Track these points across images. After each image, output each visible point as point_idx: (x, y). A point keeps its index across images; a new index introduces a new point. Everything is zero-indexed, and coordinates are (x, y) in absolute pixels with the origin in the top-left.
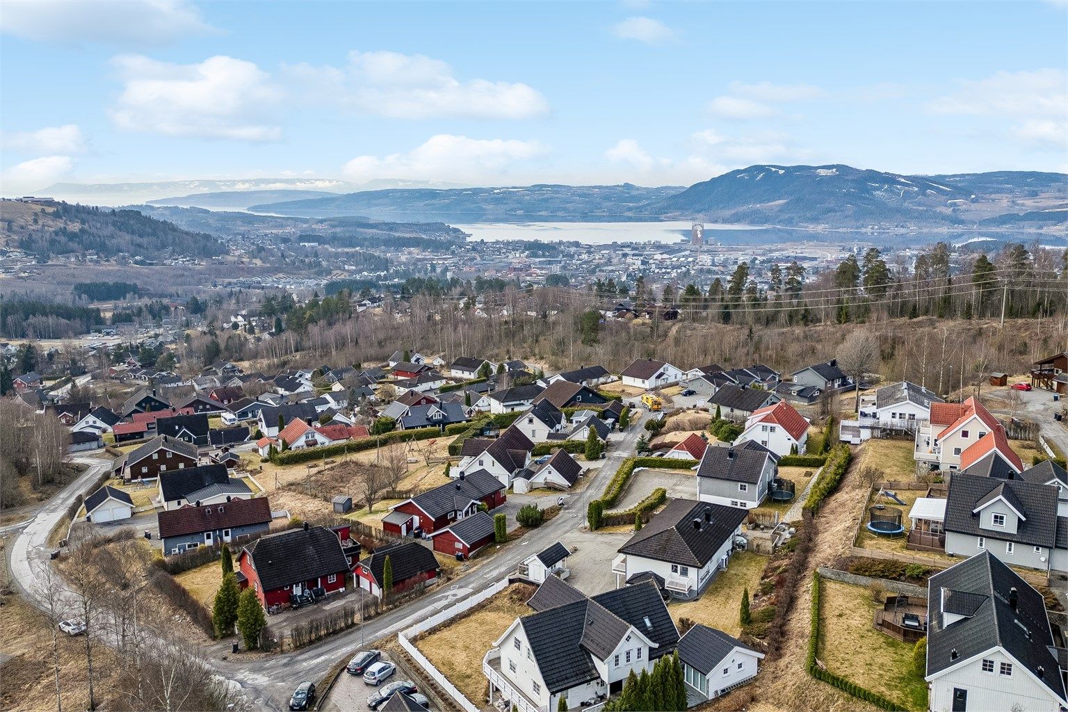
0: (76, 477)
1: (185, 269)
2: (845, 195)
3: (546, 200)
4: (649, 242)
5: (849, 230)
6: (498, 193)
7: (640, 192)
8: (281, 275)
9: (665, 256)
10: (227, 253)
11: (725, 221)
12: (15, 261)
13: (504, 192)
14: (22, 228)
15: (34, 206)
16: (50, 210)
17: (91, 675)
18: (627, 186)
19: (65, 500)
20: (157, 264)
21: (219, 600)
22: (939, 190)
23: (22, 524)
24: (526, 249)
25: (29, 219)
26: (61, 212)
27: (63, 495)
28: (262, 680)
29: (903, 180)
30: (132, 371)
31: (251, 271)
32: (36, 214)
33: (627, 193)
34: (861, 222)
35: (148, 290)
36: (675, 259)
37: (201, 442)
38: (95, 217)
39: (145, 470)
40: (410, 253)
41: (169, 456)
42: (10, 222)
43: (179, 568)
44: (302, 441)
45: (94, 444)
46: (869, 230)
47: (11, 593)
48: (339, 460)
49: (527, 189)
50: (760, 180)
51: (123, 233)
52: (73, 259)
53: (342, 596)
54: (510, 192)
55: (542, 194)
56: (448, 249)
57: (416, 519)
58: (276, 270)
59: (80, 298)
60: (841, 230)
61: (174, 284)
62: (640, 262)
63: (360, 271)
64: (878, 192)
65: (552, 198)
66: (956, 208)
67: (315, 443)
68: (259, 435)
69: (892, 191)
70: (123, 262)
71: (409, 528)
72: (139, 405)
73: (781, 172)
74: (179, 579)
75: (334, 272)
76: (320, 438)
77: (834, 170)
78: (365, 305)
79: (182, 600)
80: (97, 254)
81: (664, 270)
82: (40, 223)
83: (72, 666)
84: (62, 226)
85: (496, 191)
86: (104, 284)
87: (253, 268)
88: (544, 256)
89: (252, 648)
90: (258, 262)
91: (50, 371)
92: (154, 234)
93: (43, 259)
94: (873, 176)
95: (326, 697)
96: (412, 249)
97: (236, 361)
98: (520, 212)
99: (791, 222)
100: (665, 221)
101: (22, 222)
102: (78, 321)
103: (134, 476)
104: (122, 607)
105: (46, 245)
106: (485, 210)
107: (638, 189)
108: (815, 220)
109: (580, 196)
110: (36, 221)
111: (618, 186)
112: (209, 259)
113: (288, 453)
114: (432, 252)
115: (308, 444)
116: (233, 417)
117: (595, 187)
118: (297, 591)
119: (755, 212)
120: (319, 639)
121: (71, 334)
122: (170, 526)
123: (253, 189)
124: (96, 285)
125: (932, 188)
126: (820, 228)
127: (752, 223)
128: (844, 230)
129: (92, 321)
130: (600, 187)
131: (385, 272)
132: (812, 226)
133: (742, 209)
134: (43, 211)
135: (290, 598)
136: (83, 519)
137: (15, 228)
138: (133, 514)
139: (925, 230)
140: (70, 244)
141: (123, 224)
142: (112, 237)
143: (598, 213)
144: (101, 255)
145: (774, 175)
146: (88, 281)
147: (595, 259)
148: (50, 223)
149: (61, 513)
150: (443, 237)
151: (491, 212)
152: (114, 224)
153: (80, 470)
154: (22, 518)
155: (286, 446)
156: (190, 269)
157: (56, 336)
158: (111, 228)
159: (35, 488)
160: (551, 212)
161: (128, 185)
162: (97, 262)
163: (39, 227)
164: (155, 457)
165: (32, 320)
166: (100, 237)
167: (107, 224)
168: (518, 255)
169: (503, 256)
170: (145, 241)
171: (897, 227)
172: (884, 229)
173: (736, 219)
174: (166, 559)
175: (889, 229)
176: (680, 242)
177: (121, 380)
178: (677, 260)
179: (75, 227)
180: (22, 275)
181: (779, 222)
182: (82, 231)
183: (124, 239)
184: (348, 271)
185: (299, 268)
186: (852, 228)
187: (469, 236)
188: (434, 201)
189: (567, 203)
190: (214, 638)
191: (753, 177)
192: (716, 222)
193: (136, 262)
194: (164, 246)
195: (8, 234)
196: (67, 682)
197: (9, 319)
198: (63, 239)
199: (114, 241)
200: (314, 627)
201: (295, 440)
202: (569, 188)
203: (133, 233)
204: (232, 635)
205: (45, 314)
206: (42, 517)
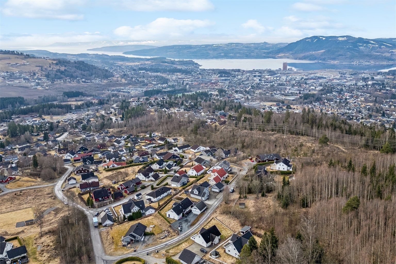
0: (66, 172)
1: (98, 84)
2: (348, 49)
3: (233, 49)
4: (267, 69)
5: (347, 63)
6: (215, 47)
7: (269, 46)
8: (131, 86)
9: (270, 77)
10: (113, 76)
11: (300, 59)
12: (44, 83)
13: (217, 46)
14: (46, 69)
15: (49, 61)
16: (55, 62)
17: (69, 210)
18: (265, 43)
19: (64, 178)
20: (89, 82)
21: (87, 200)
22: (386, 46)
23: (56, 183)
24: (219, 73)
25: (48, 66)
26: (58, 63)
27: (63, 176)
28: (92, 212)
29: (372, 42)
30: (80, 131)
31: (121, 85)
32: (50, 64)
33: (264, 46)
34: (352, 60)
35: (86, 93)
36: (272, 78)
37: (92, 163)
38: (69, 64)
39: (79, 172)
40: (177, 75)
41: (84, 169)
42: (42, 67)
43: (83, 194)
44: (111, 166)
45: (69, 162)
46: (355, 63)
47: (56, 197)
48: (118, 171)
49: (226, 45)
50: (315, 42)
51: (78, 70)
52: (62, 81)
53: (107, 200)
54: (219, 46)
55: (232, 47)
56: (190, 73)
57: (123, 187)
58: (128, 84)
59: (65, 97)
60: (344, 63)
61: (95, 91)
62: (258, 80)
63: (158, 84)
64: (361, 47)
65: (235, 48)
66: (392, 53)
67: (114, 166)
68: (105, 162)
69: (367, 47)
70: (78, 82)
71: (122, 188)
72: (80, 149)
73: (324, 39)
74: (82, 196)
75: (149, 85)
76: (115, 165)
77: (345, 38)
78: (149, 108)
79: (82, 200)
80: (70, 79)
81: (266, 84)
82: (52, 67)
83: (66, 209)
84: (58, 68)
85: (214, 46)
86: (73, 92)
87: (121, 83)
88: (225, 77)
89: (92, 207)
90: (123, 81)
91: (57, 130)
92: (89, 70)
93: (53, 81)
94: (361, 40)
95: (100, 214)
96: (178, 73)
97: (109, 129)
98: (222, 54)
99: (325, 60)
100: (277, 58)
101: (46, 67)
102: (64, 109)
103: (77, 173)
104: (73, 201)
105: (54, 76)
106: (209, 53)
107: (269, 44)
108: (334, 59)
109: (246, 47)
110: (50, 67)
111: (261, 43)
112: (107, 79)
113: (108, 169)
114: (185, 74)
115: (113, 166)
116: (101, 155)
117: (252, 44)
118: (100, 199)
119: (311, 55)
120: (102, 206)
121: (63, 114)
122: (82, 186)
123: (125, 44)
124: (70, 92)
125: (384, 45)
126: (336, 62)
127: (310, 60)
128: (345, 63)
129: (69, 109)
130: (254, 44)
131: (166, 85)
132: (332, 62)
133: (307, 54)
134: (52, 63)
135: (99, 200)
136: (67, 183)
137: (44, 69)
138: (76, 182)
139: (377, 63)
140: (61, 75)
141: (79, 67)
142: (75, 72)
143: (252, 54)
144: (72, 79)
145: (321, 40)
146: (67, 91)
147: (243, 78)
148: (55, 67)
149: (63, 181)
150: (190, 67)
151: (211, 54)
152: (75, 67)
153: (66, 169)
154: (56, 182)
155: (108, 167)
156: (100, 84)
157: (58, 114)
158: (74, 68)
159: (58, 175)
160: (234, 54)
161: (81, 43)
162: (70, 82)
163: (51, 69)
164: (81, 169)
165: (51, 109)
166: (71, 72)
167: (73, 67)
168: (215, 76)
169: (210, 76)
170: (85, 73)
171: (366, 62)
172: (361, 63)
173: (304, 58)
174: (81, 192)
175: (362, 63)
176: (278, 69)
177: (77, 134)
178: (273, 79)
179: (63, 68)
180: (47, 88)
181: (320, 60)
182: (65, 70)
183: (79, 72)
184: (154, 84)
185: (137, 83)
186: (348, 62)
187: (201, 66)
188: (190, 50)
189: (241, 50)
190: (87, 206)
191: (312, 41)
192: (296, 59)
193: (83, 82)
194: (92, 75)
195: (42, 72)
196: (66, 211)
197: (45, 109)
198: (59, 74)
199: (76, 74)
200: (101, 205)
201: (110, 165)
202: (242, 44)
203: (82, 70)
204: (89, 205)
205: (55, 108)
206: (60, 182)
